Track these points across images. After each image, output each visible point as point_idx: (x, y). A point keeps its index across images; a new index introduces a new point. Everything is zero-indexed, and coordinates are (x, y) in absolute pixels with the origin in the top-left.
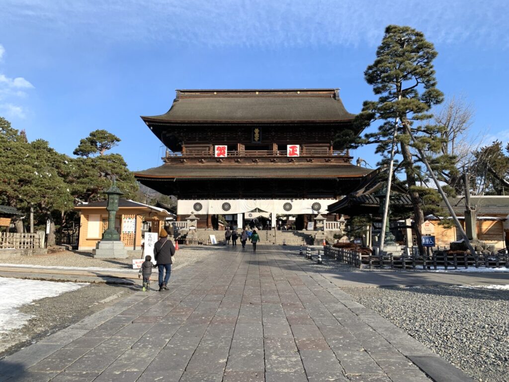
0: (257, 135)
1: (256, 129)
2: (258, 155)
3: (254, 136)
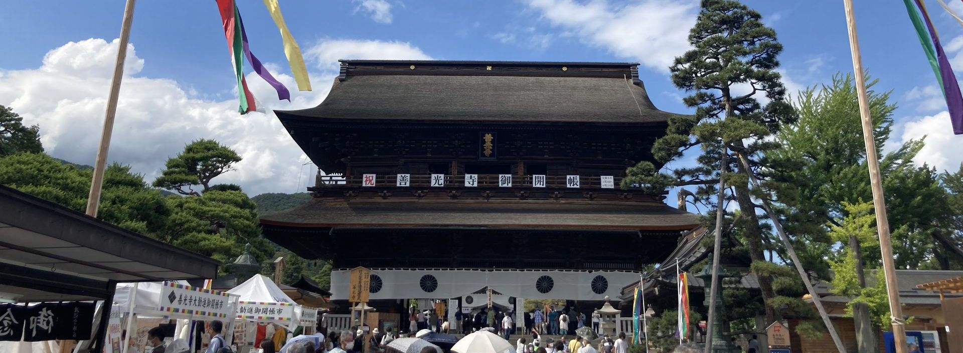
0: (488, 145)
1: (487, 135)
2: (490, 183)
3: (483, 147)
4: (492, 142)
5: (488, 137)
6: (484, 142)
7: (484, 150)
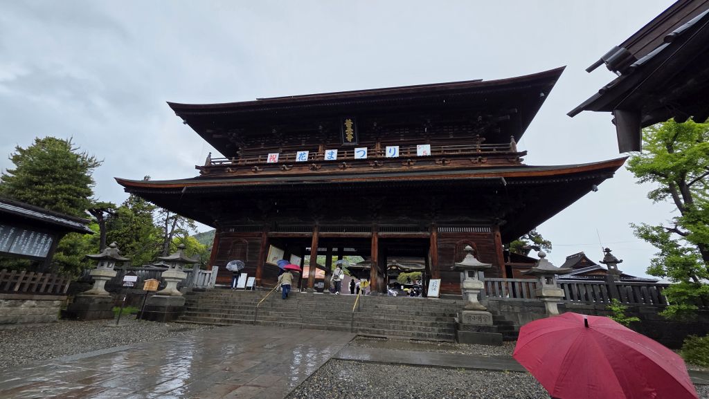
0: (349, 131)
1: (347, 120)
2: (348, 156)
3: (345, 133)
4: (353, 127)
5: (349, 123)
6: (346, 128)
7: (347, 136)
